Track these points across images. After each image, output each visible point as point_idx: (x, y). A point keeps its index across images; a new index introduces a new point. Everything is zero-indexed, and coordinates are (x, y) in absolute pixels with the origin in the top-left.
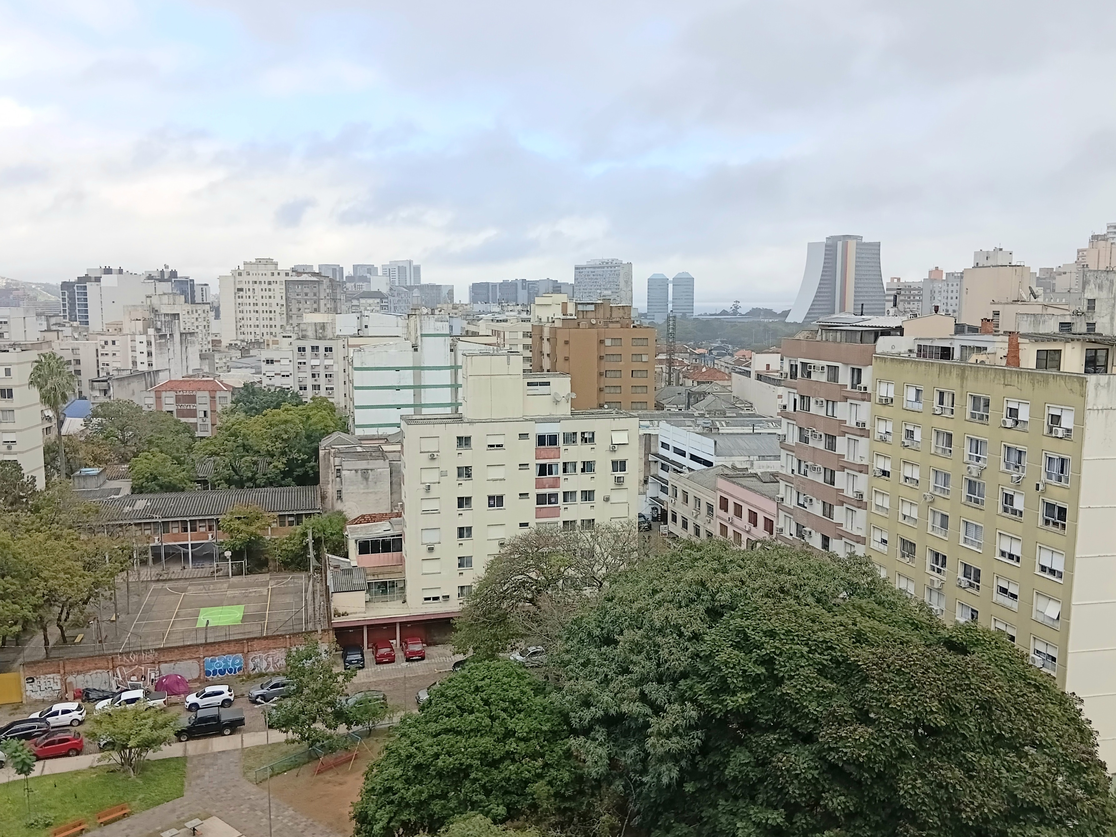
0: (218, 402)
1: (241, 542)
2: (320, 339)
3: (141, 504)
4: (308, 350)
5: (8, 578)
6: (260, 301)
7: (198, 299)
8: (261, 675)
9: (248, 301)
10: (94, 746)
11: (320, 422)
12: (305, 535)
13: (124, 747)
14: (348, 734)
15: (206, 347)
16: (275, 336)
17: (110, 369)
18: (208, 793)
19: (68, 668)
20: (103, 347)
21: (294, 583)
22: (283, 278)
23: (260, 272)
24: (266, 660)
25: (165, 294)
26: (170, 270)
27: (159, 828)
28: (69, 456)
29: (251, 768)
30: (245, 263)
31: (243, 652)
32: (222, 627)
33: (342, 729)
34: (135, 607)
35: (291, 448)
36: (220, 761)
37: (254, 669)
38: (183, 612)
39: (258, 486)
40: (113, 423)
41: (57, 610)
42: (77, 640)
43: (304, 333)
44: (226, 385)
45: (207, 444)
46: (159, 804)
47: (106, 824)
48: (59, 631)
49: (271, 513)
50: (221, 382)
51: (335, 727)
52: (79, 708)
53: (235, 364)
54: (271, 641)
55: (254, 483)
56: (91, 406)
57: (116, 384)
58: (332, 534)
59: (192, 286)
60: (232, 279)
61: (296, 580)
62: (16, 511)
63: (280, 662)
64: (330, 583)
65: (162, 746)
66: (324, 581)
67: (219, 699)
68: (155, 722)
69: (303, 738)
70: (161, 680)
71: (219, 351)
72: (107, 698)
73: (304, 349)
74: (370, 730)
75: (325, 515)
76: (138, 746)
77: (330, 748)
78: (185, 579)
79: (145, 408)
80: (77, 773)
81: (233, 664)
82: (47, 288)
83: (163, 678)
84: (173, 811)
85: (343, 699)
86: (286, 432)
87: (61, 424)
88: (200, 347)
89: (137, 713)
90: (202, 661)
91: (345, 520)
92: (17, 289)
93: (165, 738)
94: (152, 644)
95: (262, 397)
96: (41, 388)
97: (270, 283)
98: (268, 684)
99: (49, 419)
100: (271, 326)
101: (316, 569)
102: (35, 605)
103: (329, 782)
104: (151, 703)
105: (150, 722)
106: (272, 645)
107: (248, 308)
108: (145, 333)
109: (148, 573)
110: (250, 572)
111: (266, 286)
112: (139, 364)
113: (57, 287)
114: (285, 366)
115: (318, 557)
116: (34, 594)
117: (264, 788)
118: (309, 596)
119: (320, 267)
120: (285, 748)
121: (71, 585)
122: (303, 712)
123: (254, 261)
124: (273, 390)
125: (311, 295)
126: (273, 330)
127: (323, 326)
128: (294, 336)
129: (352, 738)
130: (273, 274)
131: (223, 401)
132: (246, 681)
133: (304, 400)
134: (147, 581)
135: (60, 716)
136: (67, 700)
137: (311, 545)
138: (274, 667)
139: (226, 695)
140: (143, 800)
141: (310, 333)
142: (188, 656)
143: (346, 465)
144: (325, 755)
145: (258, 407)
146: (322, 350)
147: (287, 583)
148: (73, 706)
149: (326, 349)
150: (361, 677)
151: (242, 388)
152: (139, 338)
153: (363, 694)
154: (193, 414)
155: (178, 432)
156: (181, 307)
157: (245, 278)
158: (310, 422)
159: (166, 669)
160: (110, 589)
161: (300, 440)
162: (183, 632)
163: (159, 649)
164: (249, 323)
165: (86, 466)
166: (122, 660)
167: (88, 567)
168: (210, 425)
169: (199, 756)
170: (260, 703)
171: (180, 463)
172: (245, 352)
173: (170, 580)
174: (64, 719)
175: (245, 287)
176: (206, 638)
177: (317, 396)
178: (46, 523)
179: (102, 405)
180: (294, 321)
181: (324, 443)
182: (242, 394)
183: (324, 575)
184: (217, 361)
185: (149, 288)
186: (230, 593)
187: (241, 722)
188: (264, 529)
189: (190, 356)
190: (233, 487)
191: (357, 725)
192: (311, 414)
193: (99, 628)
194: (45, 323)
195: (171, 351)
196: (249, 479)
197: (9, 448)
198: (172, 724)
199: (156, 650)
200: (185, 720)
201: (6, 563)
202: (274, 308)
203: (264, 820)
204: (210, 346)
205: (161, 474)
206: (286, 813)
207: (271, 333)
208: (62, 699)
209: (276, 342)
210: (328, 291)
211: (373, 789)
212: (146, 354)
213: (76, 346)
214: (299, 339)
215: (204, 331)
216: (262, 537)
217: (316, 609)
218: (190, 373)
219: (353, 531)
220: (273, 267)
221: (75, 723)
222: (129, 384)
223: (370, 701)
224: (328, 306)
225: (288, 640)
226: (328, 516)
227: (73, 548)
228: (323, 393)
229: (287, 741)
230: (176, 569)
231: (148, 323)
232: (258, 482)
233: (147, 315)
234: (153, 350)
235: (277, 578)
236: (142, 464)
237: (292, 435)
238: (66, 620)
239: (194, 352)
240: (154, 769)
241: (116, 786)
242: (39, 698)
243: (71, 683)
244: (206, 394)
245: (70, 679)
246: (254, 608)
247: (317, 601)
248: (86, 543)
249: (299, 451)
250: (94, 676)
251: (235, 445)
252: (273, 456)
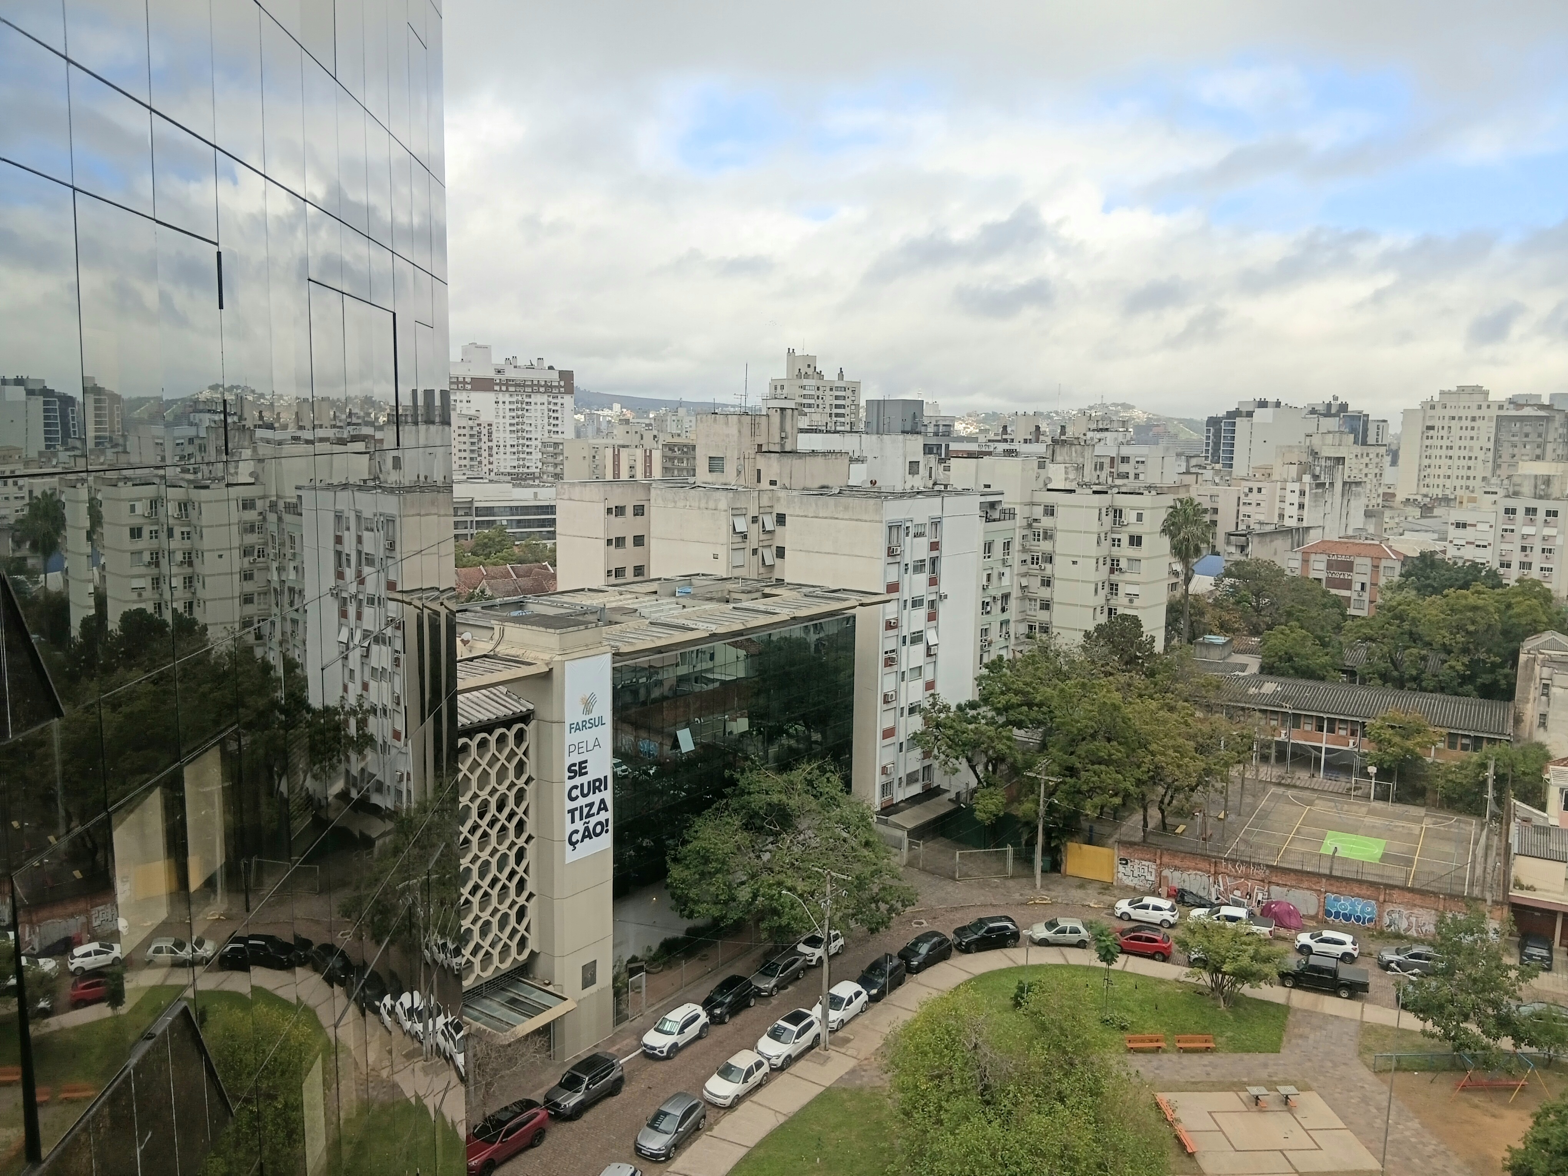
0: (1381, 573)
1: (1391, 758)
2: (1541, 497)
3: (1270, 687)
4: (1520, 512)
5: (1115, 743)
6: (1457, 443)
7: (1371, 440)
8: (1398, 936)
9: (1439, 443)
10: (1182, 957)
11: (1526, 614)
12: (1484, 766)
13: (1217, 970)
14: (1515, 1053)
15: (1374, 502)
16: (1473, 492)
17: (1252, 522)
18: (1309, 1060)
19: (1166, 859)
20: (1247, 495)
21: (1458, 828)
22: (1495, 412)
23: (1462, 404)
24: (1408, 919)
25: (1329, 432)
26: (1339, 402)
27: (1245, 1079)
28: (1194, 618)
29: (1370, 1049)
30: (1442, 393)
31: (1377, 900)
32: (1353, 861)
33: (1506, 1043)
34: (1248, 809)
35: (1477, 645)
36: (1330, 1027)
37: (1389, 926)
38: (1306, 829)
39: (1425, 690)
40: (1248, 586)
41: (1161, 790)
42: (1179, 831)
43: (1517, 488)
44: (1395, 552)
45: (1361, 625)
46: (1249, 1051)
47: (1186, 1051)
48: (1160, 816)
49: (1437, 729)
50: (1390, 547)
51: (1497, 1038)
52: (1172, 909)
53: (1410, 526)
54: (1418, 896)
55: (1419, 685)
56: (1224, 564)
57: (1256, 540)
58: (1524, 773)
59: (1366, 423)
60: (1421, 415)
61: (1462, 825)
62: (1130, 671)
63: (1426, 927)
64: (1514, 839)
65: (1262, 984)
66: (1504, 835)
67: (1338, 950)
68: (1257, 952)
69: (1447, 1036)
70: (1269, 905)
71: (1391, 507)
72: (1204, 906)
73: (1514, 511)
74: (1550, 1060)
75: (1517, 746)
76: (1233, 974)
77: (1485, 1063)
78: (1313, 789)
79: (1288, 572)
80: (1161, 981)
81: (1362, 911)
82: (1190, 423)
83: (1272, 903)
84: (1265, 1066)
85: (1513, 1004)
86: (1473, 622)
87: (1188, 580)
88: (1366, 501)
89: (1236, 935)
90: (1323, 896)
91: (1548, 758)
92: (1158, 426)
93: (1267, 975)
94: (1263, 857)
95: (1443, 572)
96: (1173, 537)
97: (1474, 419)
98: (1407, 950)
99: (1176, 574)
100: (1468, 478)
101: (1494, 816)
102: (1139, 780)
103: (1476, 1107)
104: (1255, 928)
105: (1251, 950)
106: (1418, 902)
107: (1438, 452)
108: (1300, 479)
109: (1269, 772)
110: (1399, 800)
111: (1469, 424)
112: (1286, 517)
113: (1202, 423)
114: (1484, 532)
115: (1499, 801)
116: (1139, 767)
117: (1384, 1081)
118: (1480, 852)
119: (1553, 396)
120: (1421, 1040)
121: (1179, 766)
122: (1452, 1002)
123: (1454, 389)
124: (1460, 564)
125: (1533, 437)
126: (1471, 483)
127: (1548, 481)
128: (1501, 492)
129: (1522, 1063)
130: (1480, 407)
131: (1389, 573)
132: (1377, 938)
133: (1505, 581)
134: (1266, 782)
135: (1150, 911)
136: (1159, 895)
137: (1490, 782)
138: (1417, 931)
139: (1348, 948)
140: (1232, 1039)
141: (1527, 488)
142: (1305, 884)
143: (1559, 679)
144: (1475, 1069)
145: (1436, 585)
146: (1541, 515)
147: (1450, 826)
148: (1166, 904)
149: (1548, 513)
150: (1544, 982)
151: (1417, 558)
152: (1290, 486)
153: (1545, 1005)
154: (1347, 585)
155: (1325, 606)
156: (1348, 449)
157: (1439, 411)
158: (1511, 612)
159: (1277, 893)
160: (1222, 780)
161: (1493, 635)
162: (1303, 854)
163: (1272, 866)
164: (1437, 472)
165: (1211, 632)
166: (1226, 868)
167: (1201, 749)
168: (1367, 602)
169: (1306, 1011)
170: (1394, 970)
171: (1324, 645)
172: (1426, 510)
173: (1295, 787)
174: (1155, 917)
175: (1437, 424)
176: (1331, 869)
177: (1526, 578)
178: (1160, 692)
179: (1237, 563)
180: (1504, 472)
181: (1529, 644)
182: (1415, 566)
183: (1504, 827)
184: (1387, 520)
185: (1311, 425)
186: (1370, 820)
187: (1364, 987)
188: (1426, 747)
189: (1352, 512)
190: (1389, 684)
191: (1530, 1044)
192: (1513, 601)
193: (1204, 823)
194: (1184, 464)
195: (1328, 504)
196: (1414, 679)
197: (1131, 601)
198: (1277, 961)
199: (1268, 866)
200: (1293, 962)
201: (1114, 727)
202: (1476, 452)
203: (1378, 1121)
204: (1380, 501)
205: (1297, 655)
206: (1409, 1124)
207: (1467, 488)
208: (1155, 893)
209: (1473, 500)
210: (1561, 431)
211: (1546, 1141)
212: (1296, 506)
213: (1215, 493)
214: (1508, 496)
215: (1375, 480)
216: (1421, 758)
217: (1488, 870)
218: (1350, 532)
219: (1560, 775)
220: (1478, 398)
221: (1166, 925)
222: (1271, 541)
223: (1555, 1019)
224: (1559, 452)
225: (1442, 902)
226: (1522, 748)
227: (1186, 724)
228: (1535, 574)
229: (1424, 1032)
230: (1302, 776)
231: (1305, 467)
232: (1424, 684)
233: (1304, 458)
234: (1306, 501)
235: (1435, 817)
236: (1277, 639)
237: (1482, 627)
238: (1168, 805)
239: (1357, 507)
240: (1249, 1008)
241: (1203, 1013)
242: (1131, 884)
243: (1166, 877)
244: (1368, 561)
245: (1166, 872)
246: (1399, 847)
247: (1490, 861)
248: (1201, 721)
249: (1489, 651)
250: (1192, 877)
251: (1400, 630)
252: (1449, 652)
